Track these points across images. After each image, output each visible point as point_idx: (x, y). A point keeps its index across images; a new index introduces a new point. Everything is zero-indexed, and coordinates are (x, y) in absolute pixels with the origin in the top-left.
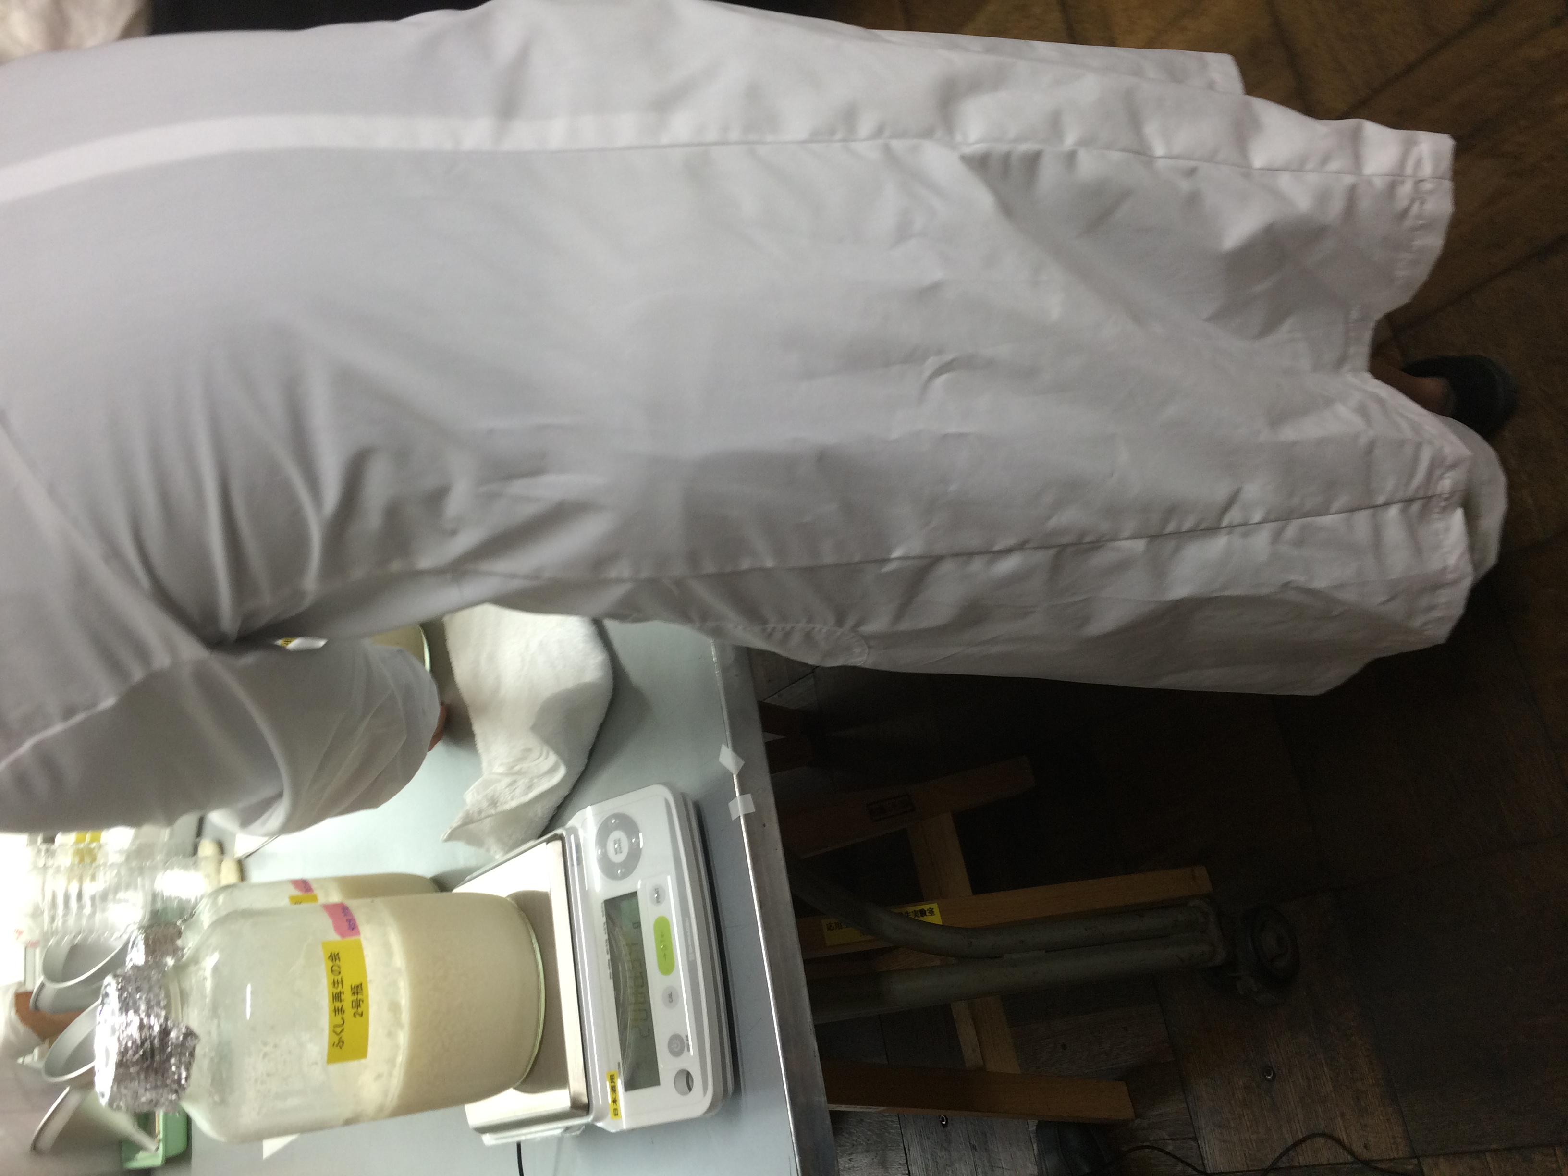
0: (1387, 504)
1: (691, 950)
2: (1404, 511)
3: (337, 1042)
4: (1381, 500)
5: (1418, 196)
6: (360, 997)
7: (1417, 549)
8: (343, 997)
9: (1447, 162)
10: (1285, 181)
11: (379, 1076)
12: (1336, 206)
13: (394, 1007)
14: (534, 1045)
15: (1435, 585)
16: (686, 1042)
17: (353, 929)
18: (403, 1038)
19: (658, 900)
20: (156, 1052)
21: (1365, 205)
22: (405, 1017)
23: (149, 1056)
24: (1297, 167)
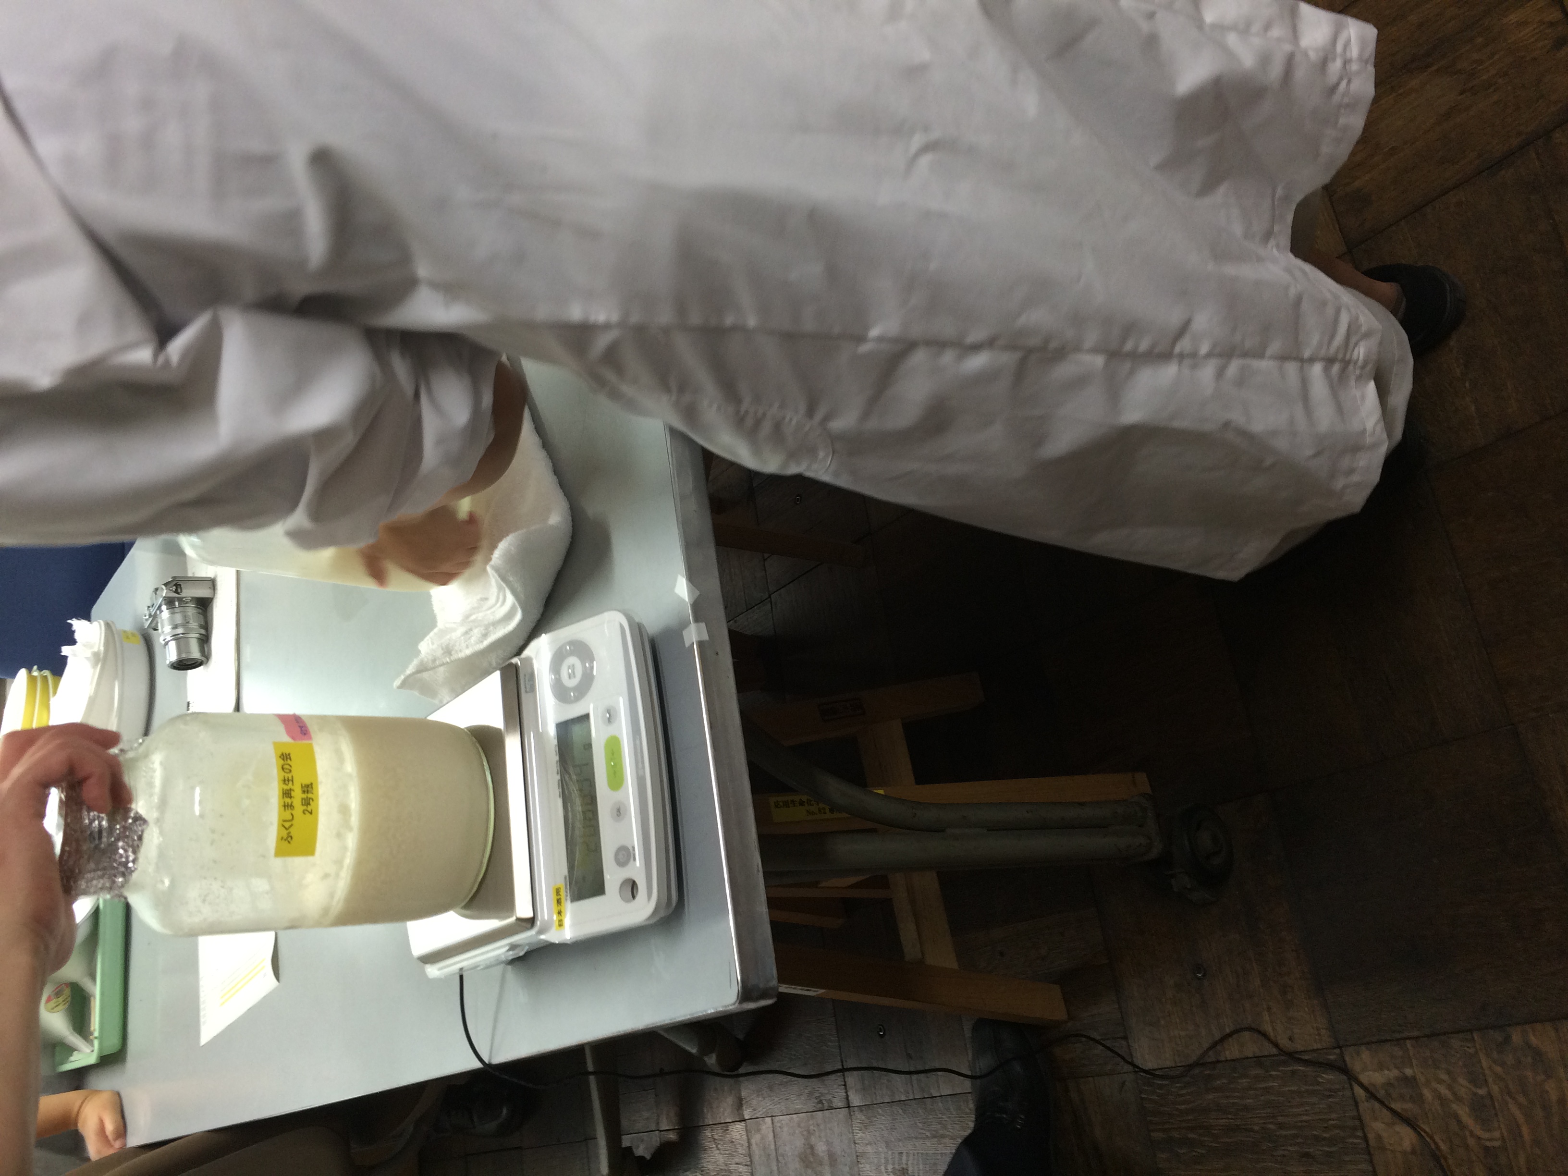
0: (1312, 360)
1: (640, 765)
2: (1327, 370)
3: (285, 836)
4: (1307, 354)
5: (1345, 75)
6: (310, 795)
7: (1340, 409)
8: (293, 794)
9: (1371, 48)
10: (1232, 39)
11: (326, 876)
12: (1276, 71)
13: (344, 810)
14: (482, 863)
15: (1355, 446)
16: (632, 853)
17: (305, 734)
18: (352, 840)
19: (610, 720)
20: (105, 834)
21: (1300, 74)
22: (355, 820)
23: (96, 836)
24: (1244, 29)
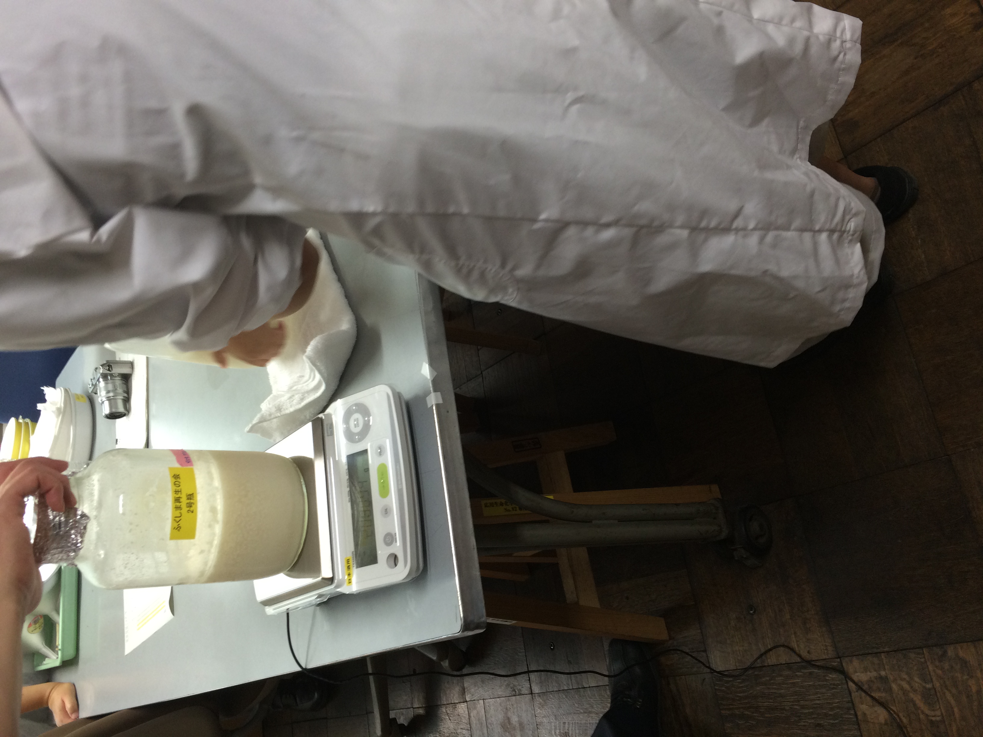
0: (820, 231)
1: (400, 483)
2: (830, 237)
3: (176, 527)
4: (817, 228)
5: (842, 50)
6: (192, 501)
7: (837, 261)
8: (181, 500)
9: (858, 33)
10: (771, 29)
11: (202, 552)
12: (799, 48)
13: (213, 510)
14: (300, 543)
15: (846, 285)
16: (394, 537)
17: (189, 462)
18: (218, 529)
19: (380, 454)
20: (63, 526)
21: (814, 50)
22: (220, 516)
23: (57, 526)
24: (778, 21)
